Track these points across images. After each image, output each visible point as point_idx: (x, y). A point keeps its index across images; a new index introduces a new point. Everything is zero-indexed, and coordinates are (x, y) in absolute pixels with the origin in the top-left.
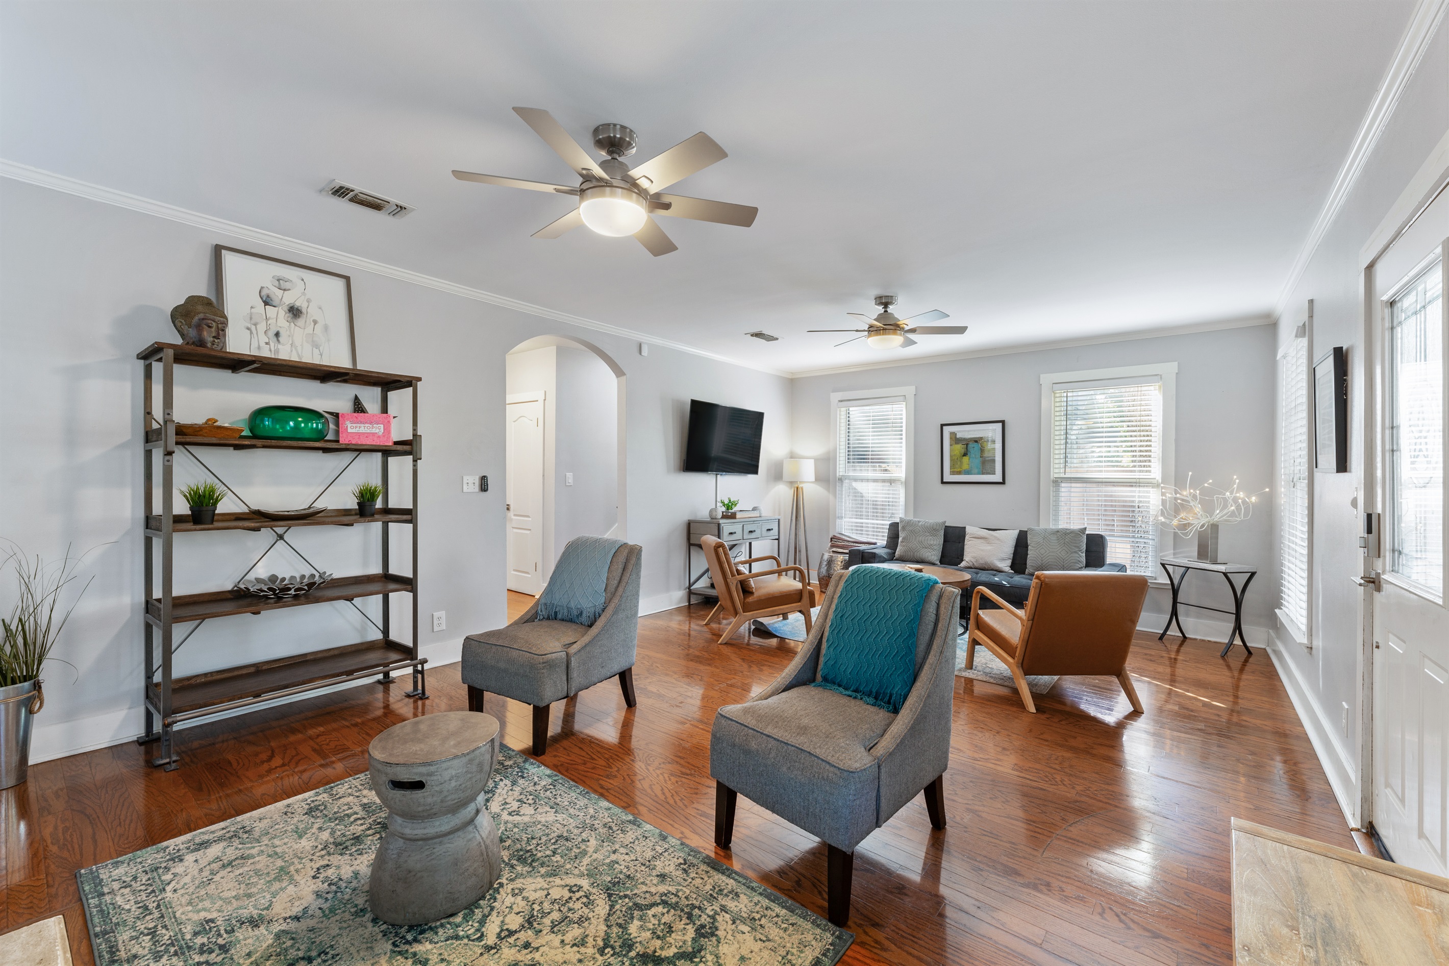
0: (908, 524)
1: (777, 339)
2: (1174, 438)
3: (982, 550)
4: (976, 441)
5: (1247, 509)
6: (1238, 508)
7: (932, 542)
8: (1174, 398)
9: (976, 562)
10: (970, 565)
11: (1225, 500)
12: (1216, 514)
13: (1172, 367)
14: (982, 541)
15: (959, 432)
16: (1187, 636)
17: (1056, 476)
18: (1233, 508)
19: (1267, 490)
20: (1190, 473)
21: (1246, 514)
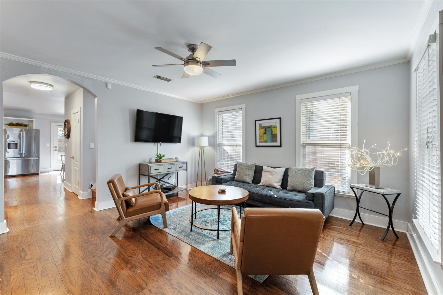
0: (240, 164)
1: (170, 80)
2: (357, 123)
3: (268, 178)
4: (269, 127)
5: (395, 159)
6: (390, 159)
7: (249, 173)
8: (357, 104)
9: (265, 183)
10: (263, 184)
11: (383, 155)
12: (378, 162)
13: (356, 88)
14: (269, 173)
15: (263, 123)
16: (364, 223)
17: (303, 143)
18: (387, 159)
19: (406, 149)
20: (365, 141)
21: (394, 163)
